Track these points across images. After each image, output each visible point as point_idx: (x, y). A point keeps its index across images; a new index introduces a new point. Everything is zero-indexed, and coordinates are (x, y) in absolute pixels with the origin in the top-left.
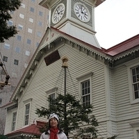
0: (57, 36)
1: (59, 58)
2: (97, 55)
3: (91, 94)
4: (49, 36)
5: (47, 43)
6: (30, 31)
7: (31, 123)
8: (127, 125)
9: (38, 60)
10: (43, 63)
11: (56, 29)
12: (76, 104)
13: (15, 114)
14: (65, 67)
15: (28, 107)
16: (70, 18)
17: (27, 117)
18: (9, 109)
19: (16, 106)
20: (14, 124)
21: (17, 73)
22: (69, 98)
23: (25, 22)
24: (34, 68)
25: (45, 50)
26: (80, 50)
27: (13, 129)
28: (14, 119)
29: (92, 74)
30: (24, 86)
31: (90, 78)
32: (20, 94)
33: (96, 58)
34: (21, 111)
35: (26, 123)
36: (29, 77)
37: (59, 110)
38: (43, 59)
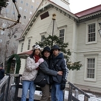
0: (48, 3)
1: (49, 16)
2: (70, 16)
3: (64, 37)
4: (44, 3)
5: (42, 7)
8: (82, 55)
9: (37, 16)
10: (39, 18)
13: (23, 44)
14: (54, 20)
17: (29, 46)
18: (20, 41)
19: (24, 40)
20: (22, 49)
21: (25, 23)
24: (34, 20)
25: (41, 11)
26: (61, 12)
28: (22, 46)
29: (66, 26)
30: (28, 30)
31: (65, 28)
32: (26, 34)
33: (70, 18)
34: (26, 42)
35: (28, 49)
36: (31, 25)
37: (49, 44)
38: (39, 15)
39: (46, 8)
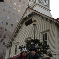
0: (31, 12)
2: (51, 21)
4: (28, 12)
5: (26, 15)
6: (19, 11)
7: (17, 54)
9: (22, 23)
10: (24, 25)
11: (31, 8)
12: (40, 44)
13: (10, 49)
14: (35, 25)
15: (16, 46)
16: (38, 3)
17: (16, 51)
18: (8, 47)
19: (11, 46)
20: (10, 54)
22: (36, 41)
23: (17, 6)
24: (20, 27)
25: (25, 19)
26: (43, 19)
27: (9, 56)
28: (10, 52)
29: (48, 30)
30: (15, 36)
31: (47, 32)
32: (13, 40)
33: (51, 23)
34: (13, 48)
36: (17, 32)
38: (24, 23)
39: (30, 16)
